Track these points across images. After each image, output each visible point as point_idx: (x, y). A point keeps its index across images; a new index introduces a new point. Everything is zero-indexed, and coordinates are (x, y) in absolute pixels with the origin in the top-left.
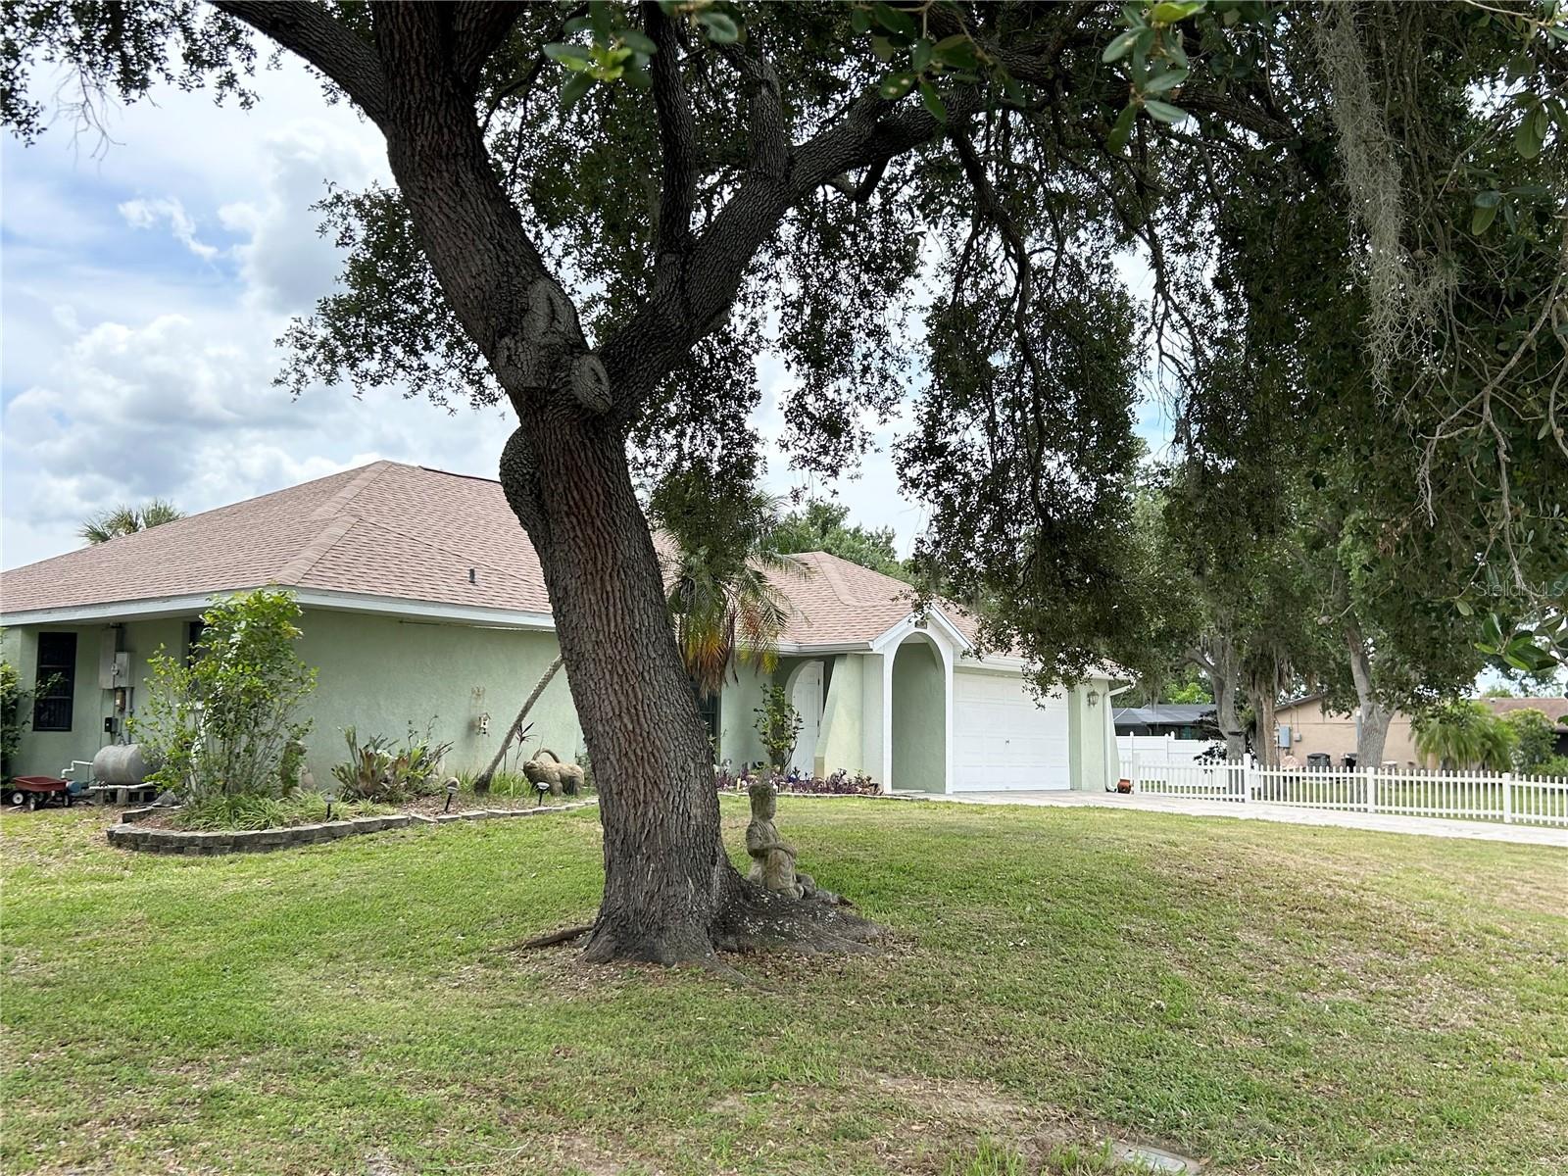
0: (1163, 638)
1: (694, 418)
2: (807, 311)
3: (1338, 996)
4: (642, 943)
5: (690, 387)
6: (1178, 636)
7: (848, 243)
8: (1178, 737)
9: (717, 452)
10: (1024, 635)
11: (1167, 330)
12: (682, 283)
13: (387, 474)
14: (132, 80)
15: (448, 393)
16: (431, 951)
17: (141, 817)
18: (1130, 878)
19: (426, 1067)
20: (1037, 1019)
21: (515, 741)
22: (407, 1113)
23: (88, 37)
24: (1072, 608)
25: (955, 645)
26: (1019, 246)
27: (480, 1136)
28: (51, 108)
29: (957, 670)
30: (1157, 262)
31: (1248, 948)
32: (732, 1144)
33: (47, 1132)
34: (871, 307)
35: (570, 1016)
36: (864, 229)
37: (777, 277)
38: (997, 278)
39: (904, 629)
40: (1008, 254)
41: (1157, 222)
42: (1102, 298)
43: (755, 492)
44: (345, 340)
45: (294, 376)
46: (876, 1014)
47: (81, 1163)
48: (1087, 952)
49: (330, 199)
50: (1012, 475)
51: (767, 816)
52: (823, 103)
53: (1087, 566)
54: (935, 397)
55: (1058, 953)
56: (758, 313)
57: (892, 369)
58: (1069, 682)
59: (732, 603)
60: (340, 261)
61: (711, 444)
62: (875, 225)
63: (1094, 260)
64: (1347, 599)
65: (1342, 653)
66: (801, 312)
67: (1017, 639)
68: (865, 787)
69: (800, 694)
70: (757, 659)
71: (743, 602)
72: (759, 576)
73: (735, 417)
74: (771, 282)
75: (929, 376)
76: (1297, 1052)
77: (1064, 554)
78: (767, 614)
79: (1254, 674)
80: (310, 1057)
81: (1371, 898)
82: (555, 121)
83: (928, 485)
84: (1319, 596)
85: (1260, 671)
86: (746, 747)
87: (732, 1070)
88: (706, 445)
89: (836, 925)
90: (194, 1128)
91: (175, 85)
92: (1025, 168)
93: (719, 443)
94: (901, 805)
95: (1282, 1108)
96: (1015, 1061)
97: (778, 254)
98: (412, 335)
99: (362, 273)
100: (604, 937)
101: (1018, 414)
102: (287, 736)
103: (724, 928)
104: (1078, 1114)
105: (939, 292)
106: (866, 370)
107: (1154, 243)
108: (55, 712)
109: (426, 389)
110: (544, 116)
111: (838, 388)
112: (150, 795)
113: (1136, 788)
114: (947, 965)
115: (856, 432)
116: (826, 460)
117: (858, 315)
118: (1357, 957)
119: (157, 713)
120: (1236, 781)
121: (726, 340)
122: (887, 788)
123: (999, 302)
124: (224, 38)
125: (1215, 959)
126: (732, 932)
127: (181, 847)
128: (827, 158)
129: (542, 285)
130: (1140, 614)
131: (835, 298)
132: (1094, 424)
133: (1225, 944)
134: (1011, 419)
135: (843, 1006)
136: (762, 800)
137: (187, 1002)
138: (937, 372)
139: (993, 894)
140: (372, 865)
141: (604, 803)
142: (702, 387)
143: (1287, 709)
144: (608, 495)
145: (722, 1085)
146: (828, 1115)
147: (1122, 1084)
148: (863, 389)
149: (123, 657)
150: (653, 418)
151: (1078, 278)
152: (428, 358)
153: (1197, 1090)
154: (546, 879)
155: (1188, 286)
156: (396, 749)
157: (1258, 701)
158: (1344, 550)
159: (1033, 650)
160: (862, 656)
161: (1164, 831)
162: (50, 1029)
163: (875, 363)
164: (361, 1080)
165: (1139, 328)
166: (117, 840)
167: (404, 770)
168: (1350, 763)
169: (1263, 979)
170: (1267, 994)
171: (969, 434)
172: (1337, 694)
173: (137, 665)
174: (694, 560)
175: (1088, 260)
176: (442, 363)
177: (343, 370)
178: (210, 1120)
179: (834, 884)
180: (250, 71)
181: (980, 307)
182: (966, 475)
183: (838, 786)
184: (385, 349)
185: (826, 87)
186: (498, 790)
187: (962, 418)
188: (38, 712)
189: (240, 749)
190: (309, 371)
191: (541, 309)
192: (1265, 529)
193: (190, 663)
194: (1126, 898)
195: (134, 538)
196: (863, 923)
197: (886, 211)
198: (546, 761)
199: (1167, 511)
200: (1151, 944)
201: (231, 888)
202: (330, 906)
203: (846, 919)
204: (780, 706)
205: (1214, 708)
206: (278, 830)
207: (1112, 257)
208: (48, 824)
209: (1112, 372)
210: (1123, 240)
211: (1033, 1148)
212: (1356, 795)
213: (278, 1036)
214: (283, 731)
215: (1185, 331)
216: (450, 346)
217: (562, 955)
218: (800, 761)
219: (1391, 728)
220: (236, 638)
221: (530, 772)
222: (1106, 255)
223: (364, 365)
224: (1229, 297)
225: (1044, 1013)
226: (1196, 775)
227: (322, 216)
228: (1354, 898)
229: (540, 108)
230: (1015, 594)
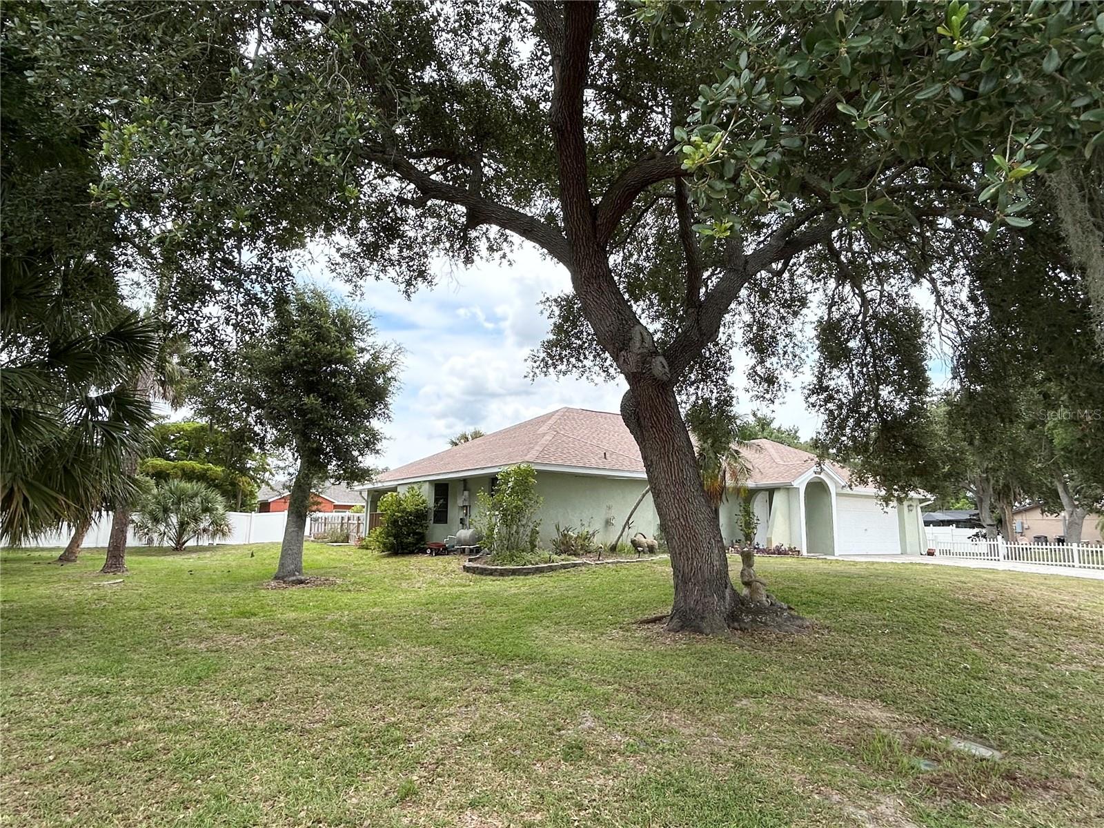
0: (947, 476)
1: (703, 380)
2: (755, 328)
3: (1073, 667)
4: (694, 624)
5: (700, 366)
6: (956, 475)
7: (773, 296)
8: (957, 527)
9: (715, 395)
10: (875, 477)
11: (944, 324)
12: (697, 321)
13: (567, 414)
14: (468, 260)
15: (594, 377)
16: (598, 623)
17: (475, 559)
18: (942, 600)
19: (602, 675)
20: (899, 670)
21: (627, 529)
22: (596, 696)
23: (452, 246)
24: (900, 463)
25: (836, 483)
26: (860, 288)
27: (629, 709)
28: (439, 275)
29: (837, 494)
30: (935, 290)
31: (1014, 638)
32: (748, 723)
33: (452, 692)
34: (786, 323)
35: (664, 656)
36: (781, 288)
37: (740, 314)
38: (850, 306)
39: (809, 475)
40: (855, 294)
41: (934, 272)
42: (905, 310)
43: (733, 414)
44: (552, 357)
45: (532, 374)
46: (813, 664)
47: (466, 707)
48: (921, 637)
49: (544, 299)
50: (863, 399)
51: (750, 566)
52: (758, 234)
53: (907, 442)
54: (821, 364)
55: (906, 637)
56: (731, 331)
57: (798, 351)
58: (900, 500)
59: (724, 464)
60: (549, 324)
61: (712, 392)
62: (786, 286)
63: (900, 293)
64: (1053, 455)
65: (1051, 483)
66: (752, 329)
67: (871, 479)
68: (794, 552)
69: (758, 507)
70: (737, 490)
71: (729, 464)
72: (737, 452)
73: (722, 379)
74: (737, 316)
75: (817, 354)
76: (1052, 697)
77: (894, 436)
78: (742, 470)
79: (999, 494)
80: (552, 667)
81: (1086, 615)
82: (635, 257)
83: (821, 406)
84: (1035, 453)
85: (1004, 494)
86: (732, 533)
87: (744, 687)
88: (709, 392)
89: (788, 619)
90: (508, 696)
91: (484, 260)
92: (861, 253)
93: (715, 391)
94: (813, 561)
95: (1047, 727)
96: (889, 691)
97: (740, 303)
98: (579, 352)
99: (558, 329)
100: (675, 620)
101: (865, 370)
102: (532, 526)
103: (733, 618)
104: (928, 721)
105: (820, 314)
106: (785, 353)
107: (933, 281)
108: (441, 516)
109: (585, 376)
110: (631, 255)
111: (772, 362)
112: (478, 550)
113: (937, 553)
114: (847, 641)
115: (782, 382)
116: (768, 396)
117: (780, 328)
118: (1082, 646)
119: (480, 516)
120: (993, 551)
121: (717, 344)
122: (804, 552)
123: (852, 316)
124: (502, 240)
125: (996, 644)
126: (737, 621)
127: (491, 573)
128: (762, 258)
129: (637, 328)
130: (937, 465)
131: (767, 321)
132: (906, 372)
133: (1000, 636)
134: (861, 372)
135: (796, 659)
136: (747, 559)
137: (500, 640)
138: (822, 352)
139: (868, 607)
140: (569, 583)
141: (673, 558)
142: (706, 366)
143: (1019, 512)
144: (670, 418)
145: (739, 694)
146: (794, 712)
147: (951, 707)
148: (784, 362)
149: (466, 493)
150: (683, 382)
151: (892, 302)
152: (585, 362)
153: (994, 713)
154: (645, 592)
155: (953, 301)
156: (576, 531)
157: (1002, 508)
158: (1049, 429)
159: (880, 485)
160: (788, 489)
161: (957, 576)
162: (449, 648)
163: (790, 350)
164: (575, 679)
165: (926, 323)
166: (466, 569)
167: (580, 541)
168: (1061, 541)
169: (1025, 656)
170: (1029, 664)
171: (840, 380)
172: (1051, 503)
173: (472, 495)
174: (705, 445)
175: (896, 293)
176: (592, 364)
177: (551, 370)
178: (515, 692)
179: (784, 599)
180: (512, 251)
181: (842, 319)
182: (840, 400)
183: (779, 552)
184: (568, 361)
185: (758, 227)
186: (620, 551)
187: (835, 372)
188: (435, 516)
189: (513, 532)
190: (537, 371)
191: (637, 338)
192: (1007, 420)
193: (492, 495)
194: (941, 610)
195: (467, 444)
196: (802, 619)
197: (791, 280)
198: (640, 538)
199: (949, 413)
200: (957, 634)
201: (513, 591)
202: (554, 601)
203: (792, 616)
204: (748, 513)
205: (977, 512)
206: (530, 566)
207: (909, 290)
208: (439, 562)
209: (915, 346)
210: (915, 281)
211: (905, 737)
212: (1067, 558)
213: (538, 657)
214: (530, 524)
215: (953, 323)
216: (595, 357)
217: (657, 627)
218: (759, 539)
219: (1085, 522)
220: (510, 484)
221: (633, 542)
222: (906, 290)
223: (559, 368)
224: (977, 305)
225: (902, 668)
226: (969, 547)
227: (541, 307)
228: (1075, 614)
229: (629, 252)
230: (868, 457)
